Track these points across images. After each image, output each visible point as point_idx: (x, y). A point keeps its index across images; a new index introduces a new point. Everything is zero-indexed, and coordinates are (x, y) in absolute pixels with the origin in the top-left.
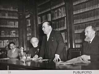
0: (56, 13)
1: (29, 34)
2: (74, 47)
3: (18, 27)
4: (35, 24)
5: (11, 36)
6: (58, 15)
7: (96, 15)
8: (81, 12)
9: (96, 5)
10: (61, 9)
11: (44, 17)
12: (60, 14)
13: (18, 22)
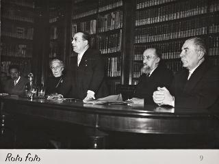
0: (106, 19)
1: (53, 54)
2: (130, 83)
3: (31, 39)
4: (65, 36)
5: (16, 55)
6: (109, 24)
7: (173, 32)
8: (149, 22)
9: (174, 13)
10: (115, 14)
11: (83, 24)
12: (113, 23)
13: (33, 29)
